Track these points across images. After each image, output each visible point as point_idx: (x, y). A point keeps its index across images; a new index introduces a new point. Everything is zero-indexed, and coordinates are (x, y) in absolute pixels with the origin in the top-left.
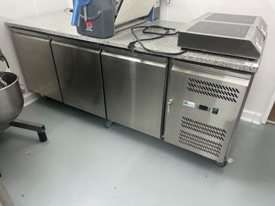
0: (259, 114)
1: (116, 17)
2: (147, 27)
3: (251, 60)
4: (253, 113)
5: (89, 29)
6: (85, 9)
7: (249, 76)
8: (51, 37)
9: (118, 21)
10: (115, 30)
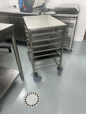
0: (81, 38)
1: (33, 5)
2: (43, 9)
3: (76, 14)
4: (79, 38)
5: (25, 9)
6: (23, 2)
7: (76, 19)
8: (9, 14)
9: (34, 7)
10: (33, 10)
